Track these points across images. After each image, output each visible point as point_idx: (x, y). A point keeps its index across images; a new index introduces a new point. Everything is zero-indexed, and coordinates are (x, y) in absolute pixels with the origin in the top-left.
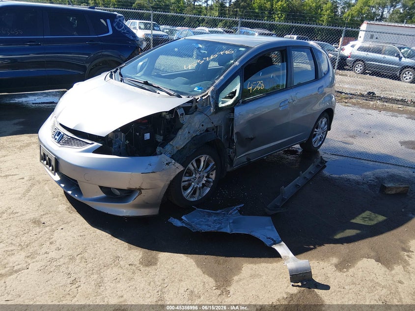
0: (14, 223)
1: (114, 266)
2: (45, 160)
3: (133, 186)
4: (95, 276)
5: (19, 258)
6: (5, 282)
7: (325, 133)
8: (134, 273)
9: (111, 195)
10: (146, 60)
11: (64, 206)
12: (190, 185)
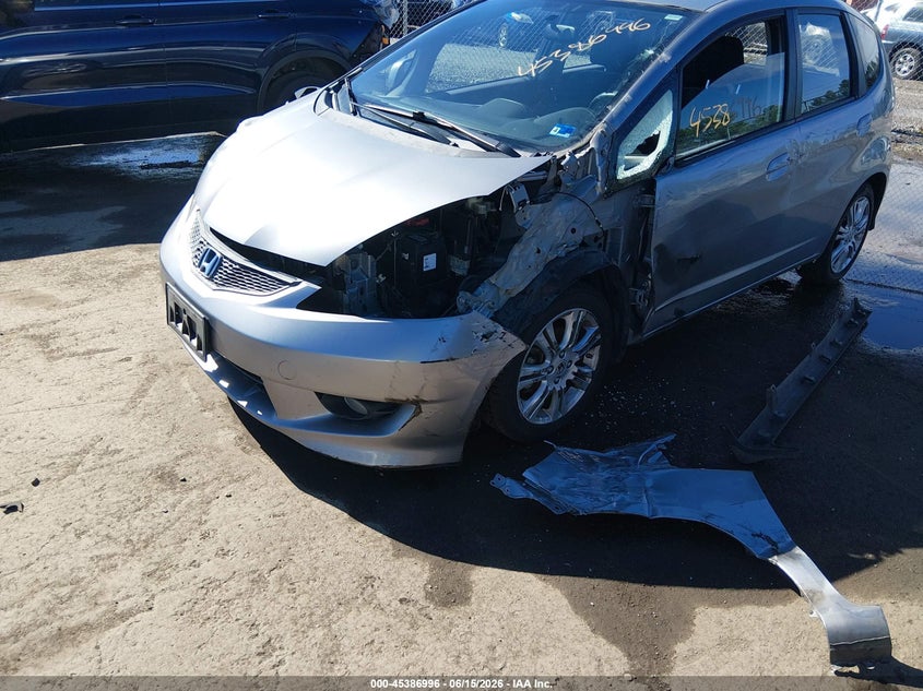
0: (112, 481)
1: (364, 605)
2: (179, 320)
3: (399, 395)
4: (320, 633)
5: (127, 579)
6: (97, 647)
7: (861, 236)
8: (414, 625)
9: (346, 414)
10: (411, 55)
11: (228, 433)
12: (536, 386)
